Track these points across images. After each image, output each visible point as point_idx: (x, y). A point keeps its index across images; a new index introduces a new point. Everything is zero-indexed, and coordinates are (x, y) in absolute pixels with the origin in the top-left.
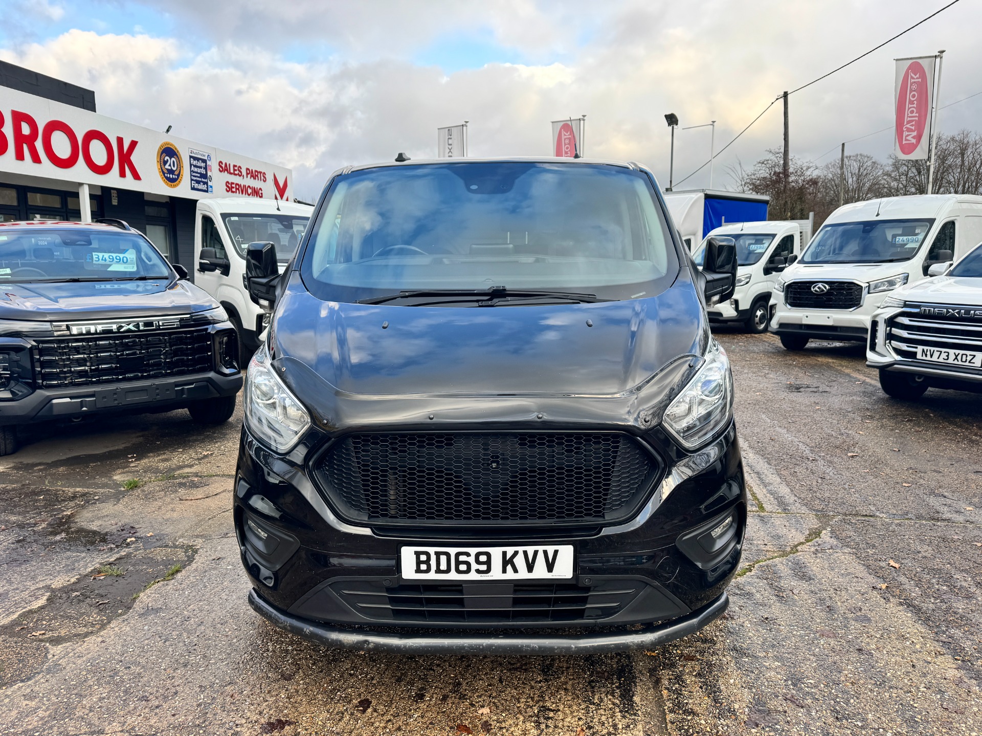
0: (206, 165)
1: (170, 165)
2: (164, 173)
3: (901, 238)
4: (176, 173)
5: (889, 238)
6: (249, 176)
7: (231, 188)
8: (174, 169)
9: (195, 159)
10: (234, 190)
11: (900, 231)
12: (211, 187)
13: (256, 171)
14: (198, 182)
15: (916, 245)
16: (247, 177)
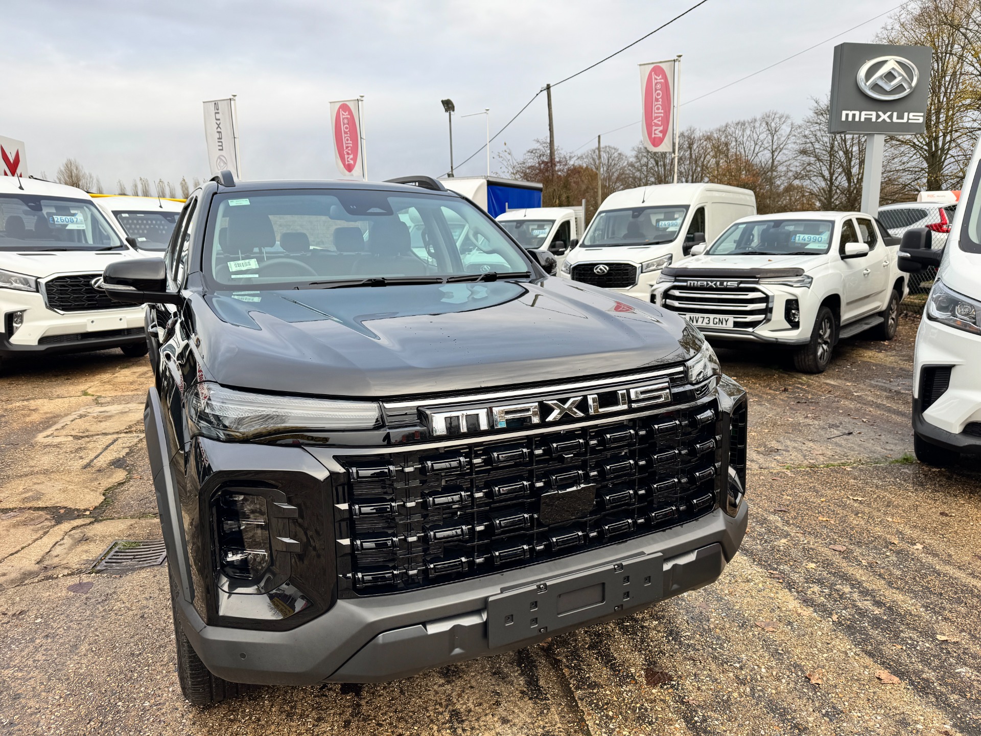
3: (663, 222)
5: (654, 223)
11: (662, 216)
15: (676, 229)
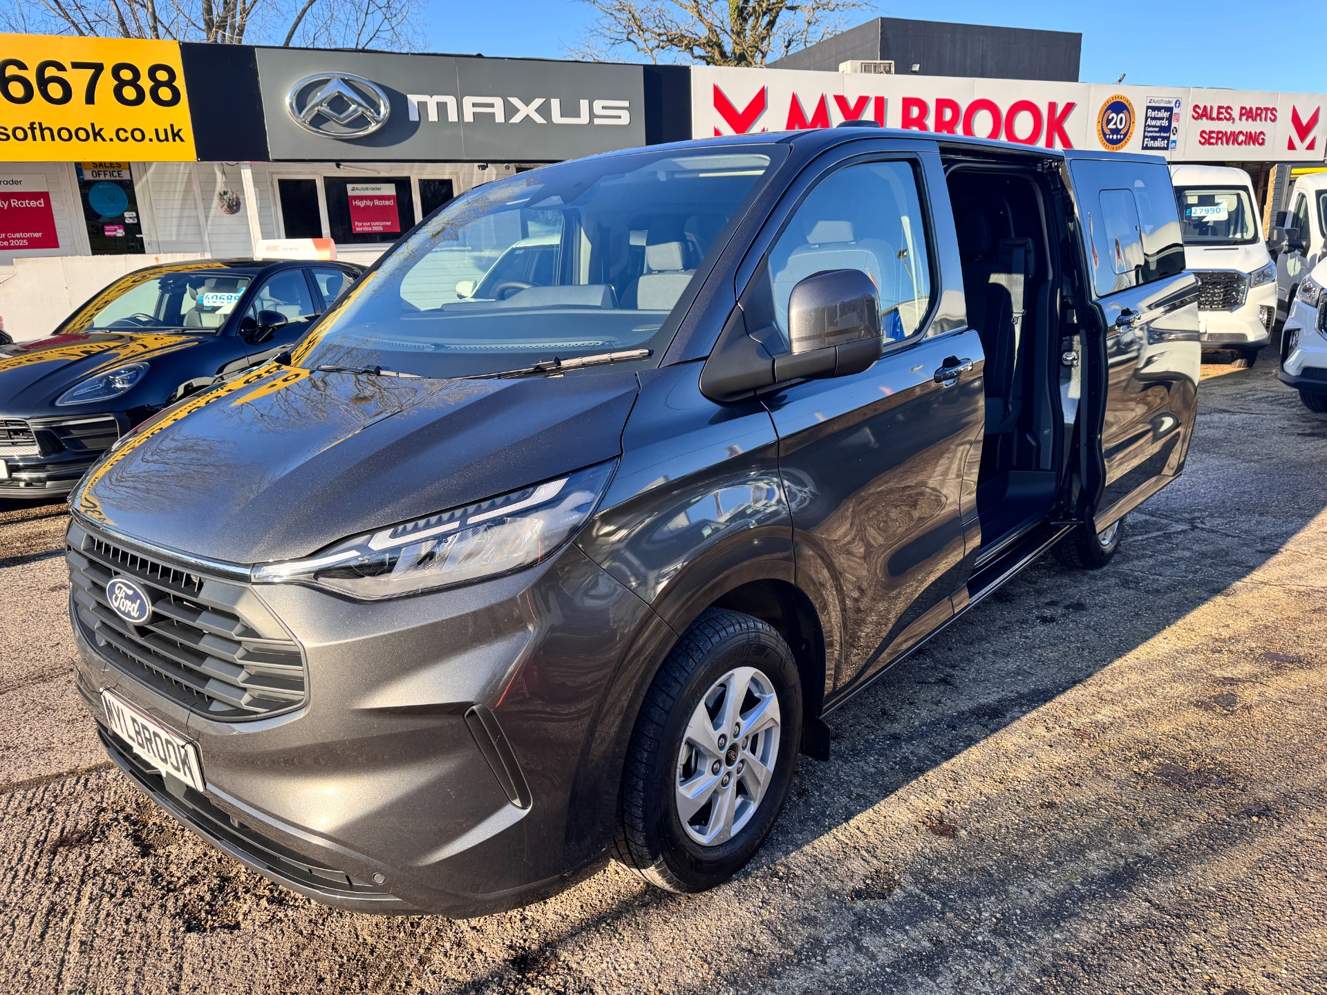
0: (1171, 116)
1: (1115, 124)
2: (1105, 135)
4: (1122, 132)
6: (1244, 118)
7: (1207, 139)
8: (1120, 127)
9: (1154, 109)
10: (1213, 141)
12: (1174, 142)
13: (1257, 109)
14: (1154, 139)
16: (1240, 119)
